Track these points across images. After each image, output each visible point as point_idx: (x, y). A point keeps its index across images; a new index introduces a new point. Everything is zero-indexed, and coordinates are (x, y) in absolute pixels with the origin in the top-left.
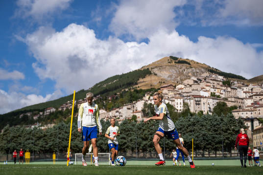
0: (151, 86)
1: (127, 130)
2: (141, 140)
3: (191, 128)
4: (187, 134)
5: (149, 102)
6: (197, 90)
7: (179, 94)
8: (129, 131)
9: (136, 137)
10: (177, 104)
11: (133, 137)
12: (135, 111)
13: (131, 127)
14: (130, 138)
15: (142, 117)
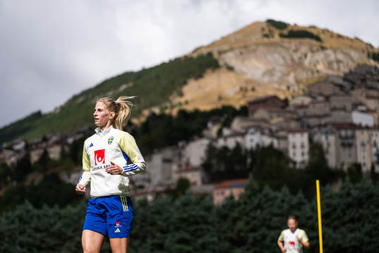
0: (220, 98)
1: (192, 219)
2: (227, 245)
3: (352, 213)
4: (343, 229)
5: (221, 143)
6: (344, 109)
7: (299, 120)
8: (197, 223)
9: (215, 239)
10: (294, 147)
11: (207, 238)
12: (184, 167)
13: (202, 213)
14: (200, 241)
15: (204, 182)
